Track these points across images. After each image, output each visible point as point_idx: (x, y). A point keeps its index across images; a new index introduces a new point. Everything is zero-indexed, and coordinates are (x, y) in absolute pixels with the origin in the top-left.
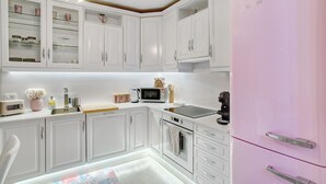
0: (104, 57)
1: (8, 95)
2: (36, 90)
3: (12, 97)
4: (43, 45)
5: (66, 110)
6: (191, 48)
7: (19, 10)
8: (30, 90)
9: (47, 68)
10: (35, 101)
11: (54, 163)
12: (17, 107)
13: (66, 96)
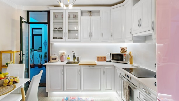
0: (91, 35)
1: (53, 53)
2: (62, 52)
3: (55, 54)
4: (64, 31)
5: (74, 63)
6: (140, 25)
7: (56, 17)
8: (60, 51)
9: (66, 42)
10: (62, 57)
11: (67, 88)
12: (55, 59)
13: (74, 55)
